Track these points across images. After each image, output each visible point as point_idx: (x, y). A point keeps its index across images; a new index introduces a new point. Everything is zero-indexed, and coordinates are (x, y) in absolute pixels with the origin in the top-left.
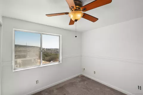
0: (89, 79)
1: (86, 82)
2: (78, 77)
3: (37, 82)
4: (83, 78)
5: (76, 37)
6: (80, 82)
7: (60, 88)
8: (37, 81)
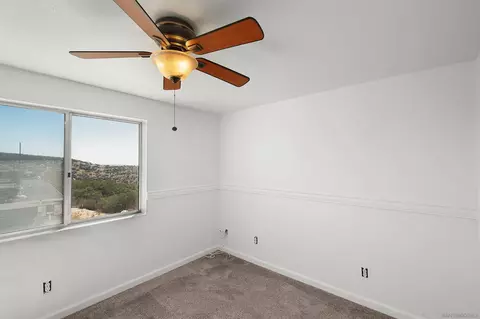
0: (239, 261)
1: (228, 272)
2: (205, 259)
3: (47, 287)
4: (222, 261)
5: (175, 129)
6: (209, 273)
7: (140, 299)
8: (48, 285)
